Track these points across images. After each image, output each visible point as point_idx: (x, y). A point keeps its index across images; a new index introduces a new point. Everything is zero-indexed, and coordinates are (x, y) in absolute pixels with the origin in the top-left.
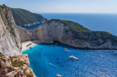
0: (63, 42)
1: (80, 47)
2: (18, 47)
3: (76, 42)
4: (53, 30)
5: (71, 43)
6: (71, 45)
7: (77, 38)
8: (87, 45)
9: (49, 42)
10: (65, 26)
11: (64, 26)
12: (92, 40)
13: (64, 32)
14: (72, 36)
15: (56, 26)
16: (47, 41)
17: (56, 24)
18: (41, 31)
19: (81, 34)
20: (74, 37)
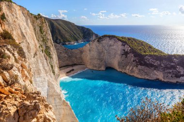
0: (121, 70)
1: (147, 78)
2: (54, 72)
3: (140, 70)
4: (105, 51)
5: (132, 71)
6: (132, 74)
7: (141, 64)
8: (157, 75)
9: (99, 68)
10: (124, 45)
11: (122, 45)
12: (166, 68)
13: (123, 55)
14: (134, 61)
15: (111, 46)
16: (95, 67)
17: (110, 42)
18: (88, 52)
19: (149, 58)
20: (137, 62)
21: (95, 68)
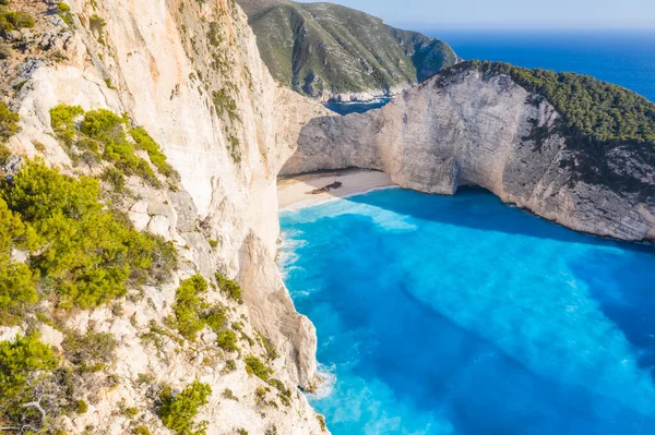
0: (512, 198)
2: (236, 157)
3: (580, 200)
4: (461, 123)
5: (552, 202)
6: (549, 215)
8: (648, 223)
9: (431, 184)
10: (536, 103)
11: (529, 101)
13: (524, 139)
14: (563, 164)
15: (484, 103)
16: (420, 179)
17: (484, 90)
18: (399, 123)
19: (626, 154)
20: (574, 168)
21: (416, 186)
